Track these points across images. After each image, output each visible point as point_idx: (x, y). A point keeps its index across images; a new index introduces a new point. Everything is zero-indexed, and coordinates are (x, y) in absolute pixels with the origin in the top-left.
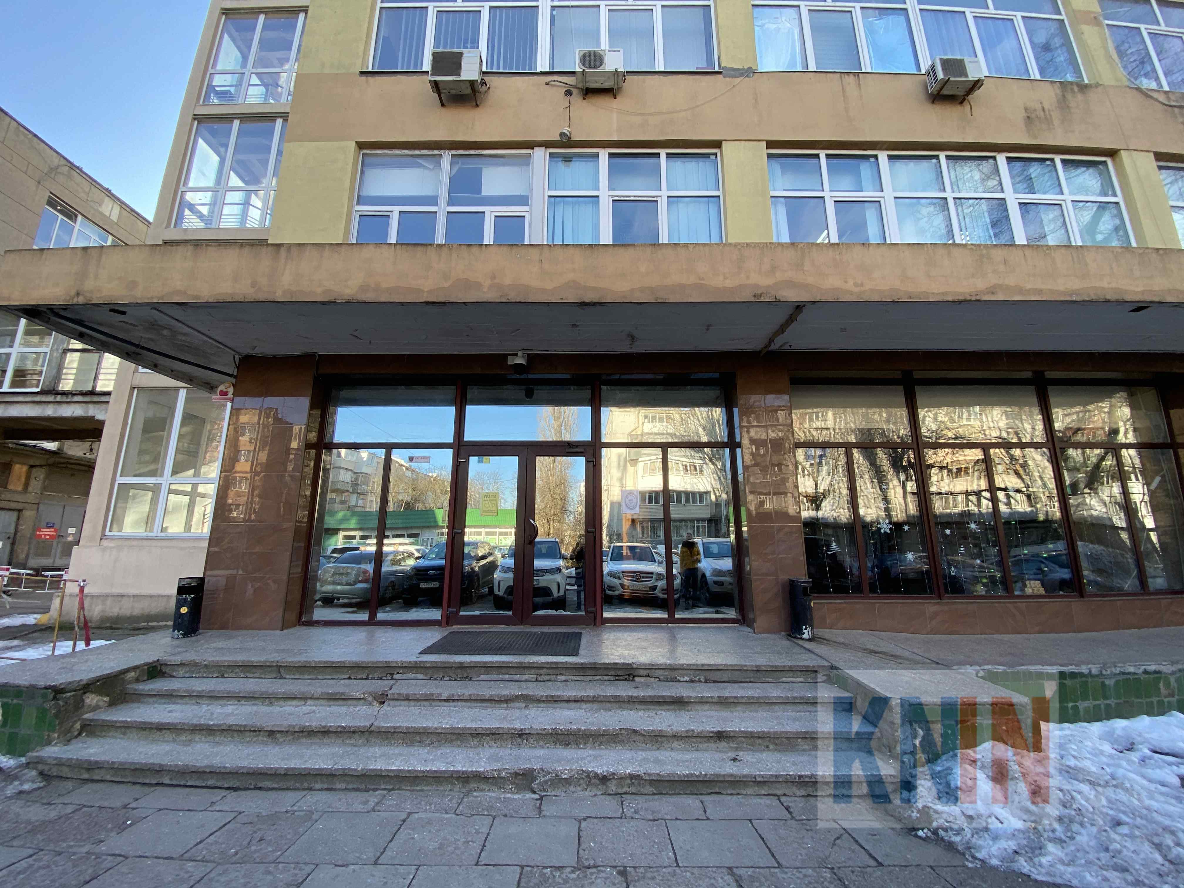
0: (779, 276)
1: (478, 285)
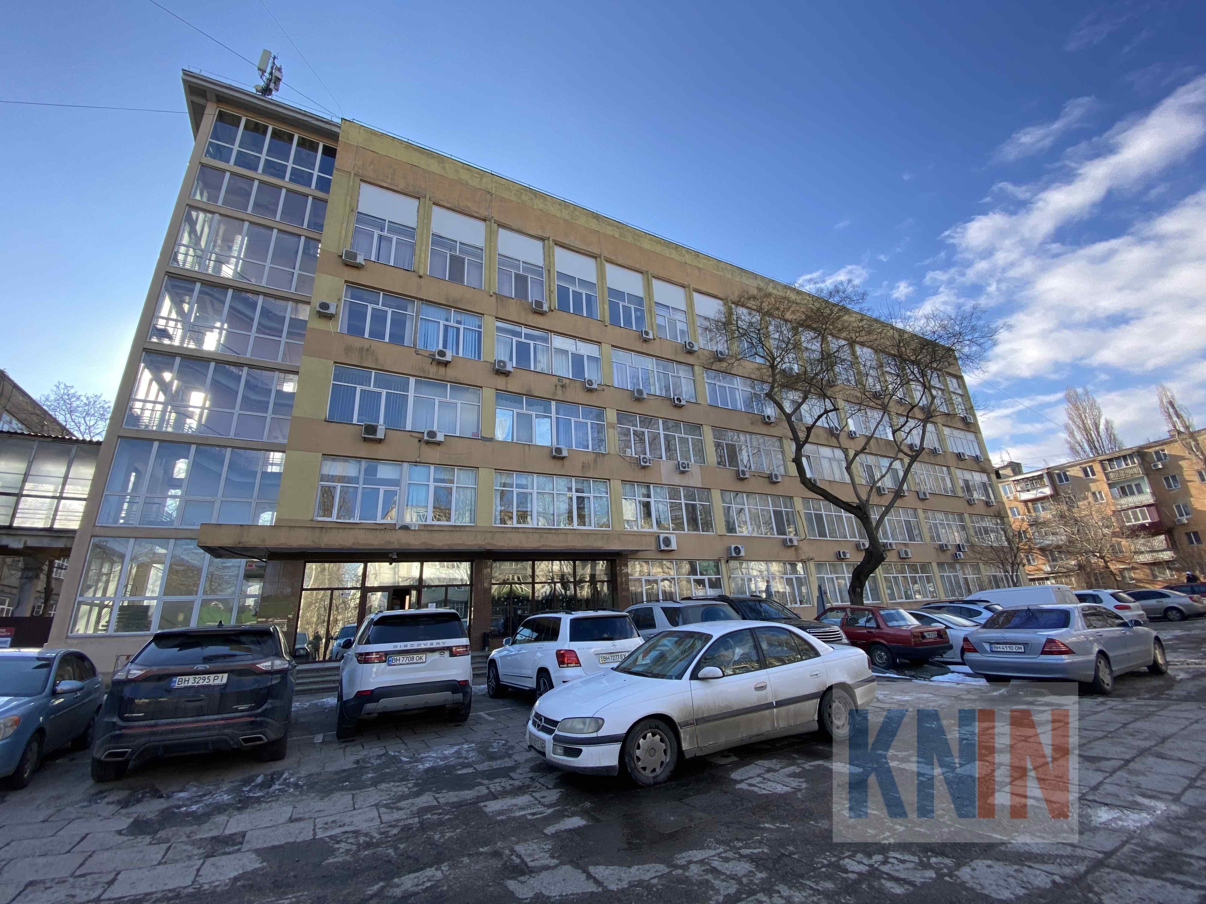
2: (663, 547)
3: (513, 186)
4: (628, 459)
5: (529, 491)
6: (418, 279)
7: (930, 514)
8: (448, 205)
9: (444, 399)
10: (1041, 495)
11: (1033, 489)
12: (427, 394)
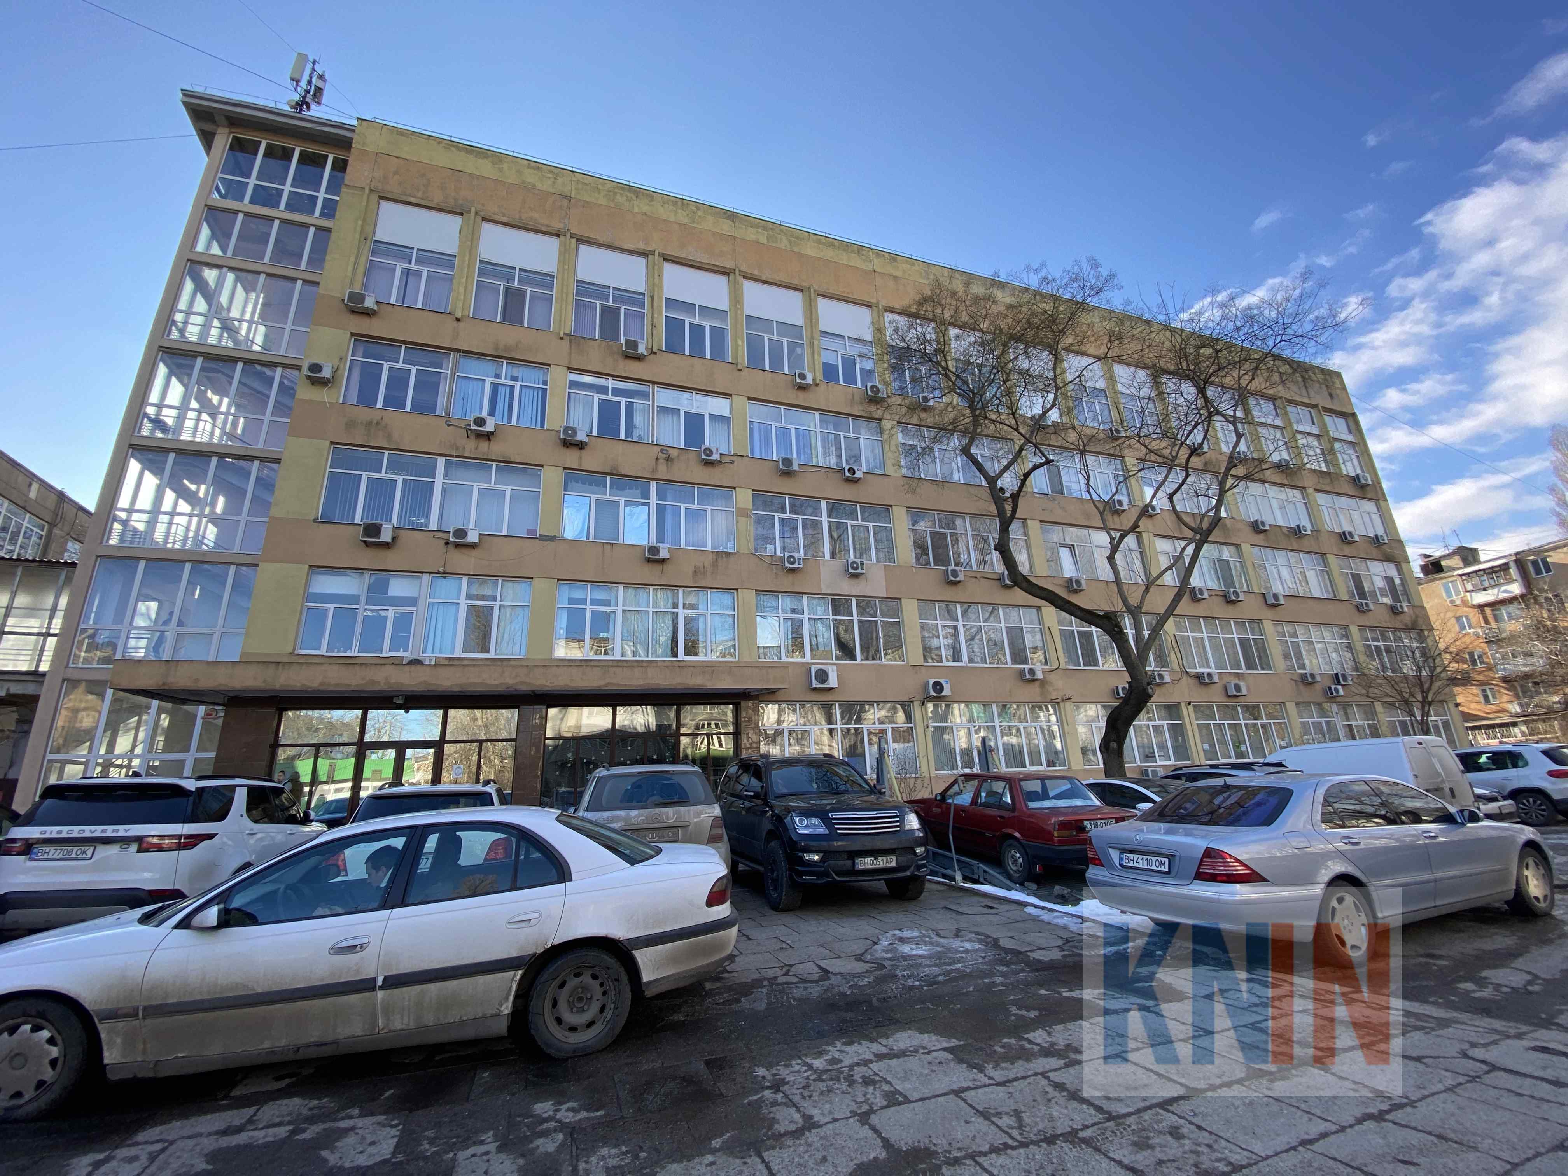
0: (518, 680)
1: (378, 682)
2: (815, 684)
3: (603, 185)
4: (768, 560)
5: (612, 608)
6: (455, 323)
7: (1287, 628)
8: (504, 220)
9: (486, 486)
10: (1506, 595)
11: (1493, 587)
12: (462, 478)
